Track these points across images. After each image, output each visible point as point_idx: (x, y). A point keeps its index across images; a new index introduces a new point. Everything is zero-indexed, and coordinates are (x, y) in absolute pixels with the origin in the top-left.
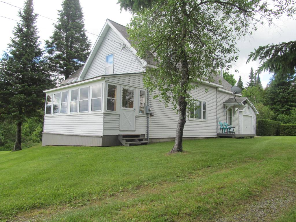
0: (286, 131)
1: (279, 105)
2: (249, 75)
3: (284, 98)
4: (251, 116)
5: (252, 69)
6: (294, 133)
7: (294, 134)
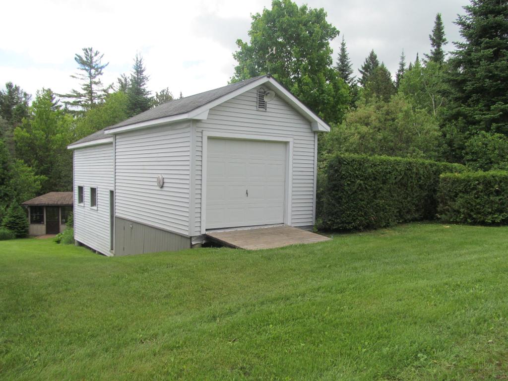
0: (460, 201)
1: (477, 101)
2: (430, 36)
3: (493, 77)
4: (286, 143)
5: (439, 18)
6: (490, 213)
7: (489, 219)
